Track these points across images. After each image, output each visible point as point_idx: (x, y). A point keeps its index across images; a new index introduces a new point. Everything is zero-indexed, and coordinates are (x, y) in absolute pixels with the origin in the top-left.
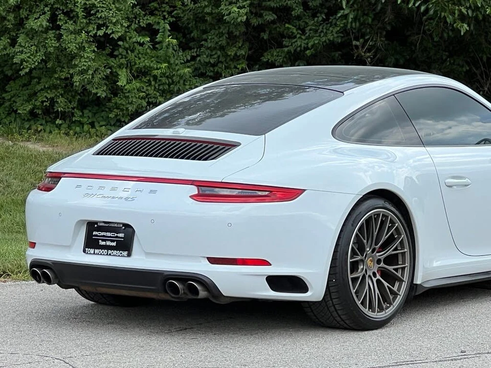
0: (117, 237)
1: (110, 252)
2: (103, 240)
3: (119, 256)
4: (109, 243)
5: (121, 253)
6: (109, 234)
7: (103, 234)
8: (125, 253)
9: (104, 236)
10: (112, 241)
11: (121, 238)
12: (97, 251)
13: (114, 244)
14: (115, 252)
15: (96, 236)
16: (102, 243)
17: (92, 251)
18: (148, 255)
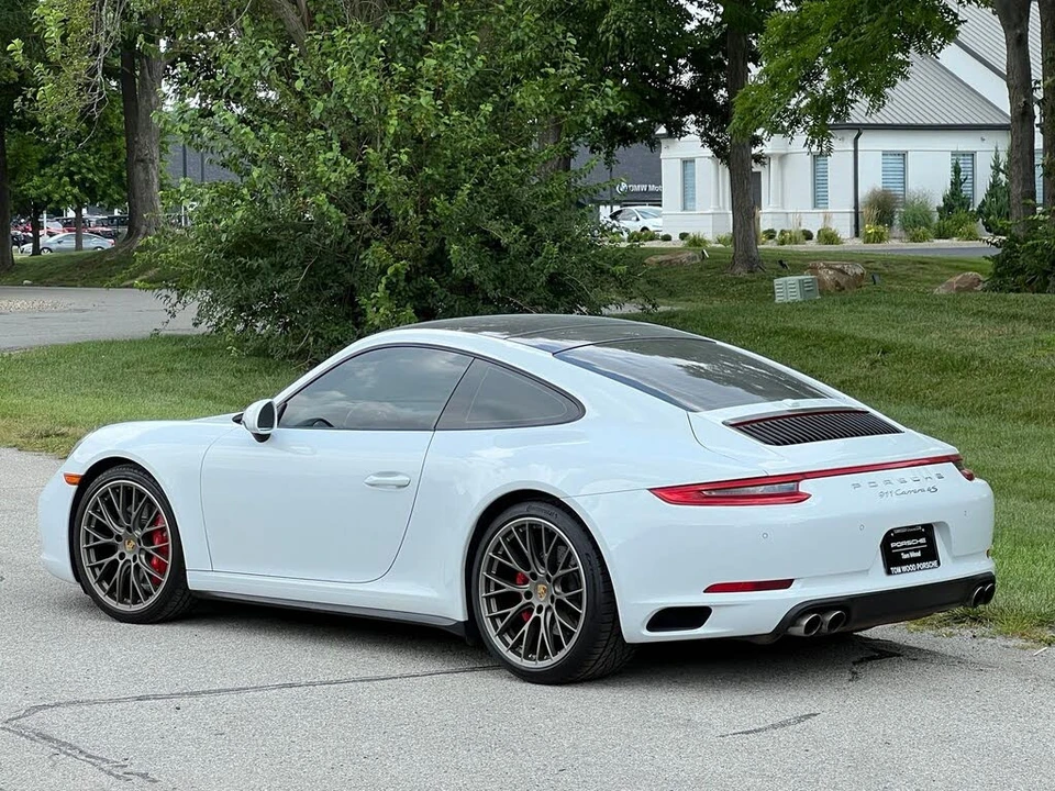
0: (919, 544)
1: (918, 565)
2: (906, 552)
3: (930, 568)
4: (913, 555)
5: (931, 565)
6: (909, 543)
7: (902, 544)
8: (934, 563)
9: (904, 547)
10: (916, 551)
11: (924, 544)
12: (904, 568)
13: (919, 554)
14: (924, 565)
15: (896, 548)
16: (905, 556)
17: (899, 570)
18: (956, 558)
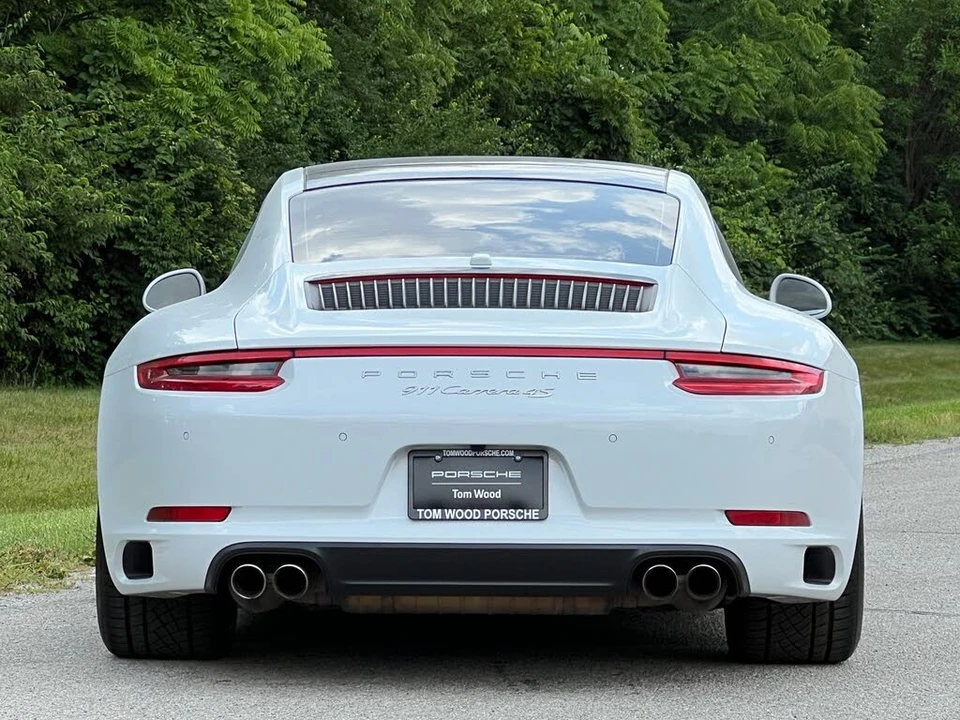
0: (502, 479)
1: (487, 513)
2: (462, 489)
3: (516, 520)
4: (481, 494)
5: (520, 514)
6: (477, 474)
7: (458, 474)
8: (533, 513)
9: (464, 479)
10: (488, 489)
11: (517, 480)
12: (449, 513)
13: (498, 495)
14: (503, 513)
15: (443, 479)
16: (460, 495)
17: (436, 514)
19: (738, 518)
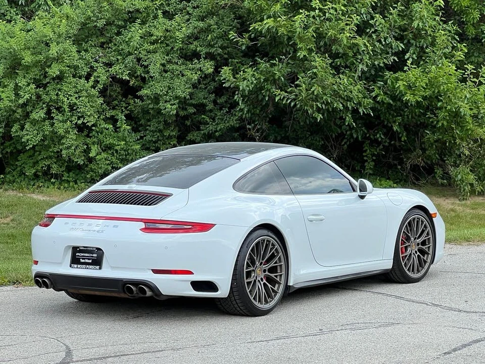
0: (92, 257)
1: (87, 266)
2: (83, 259)
4: (87, 261)
5: (95, 267)
6: (87, 255)
7: (82, 254)
8: (98, 267)
9: (83, 256)
10: (89, 259)
11: (95, 257)
12: (79, 266)
13: (90, 261)
14: (91, 267)
15: (78, 256)
16: (82, 261)
17: (76, 266)
18: (113, 268)
19: (156, 272)
